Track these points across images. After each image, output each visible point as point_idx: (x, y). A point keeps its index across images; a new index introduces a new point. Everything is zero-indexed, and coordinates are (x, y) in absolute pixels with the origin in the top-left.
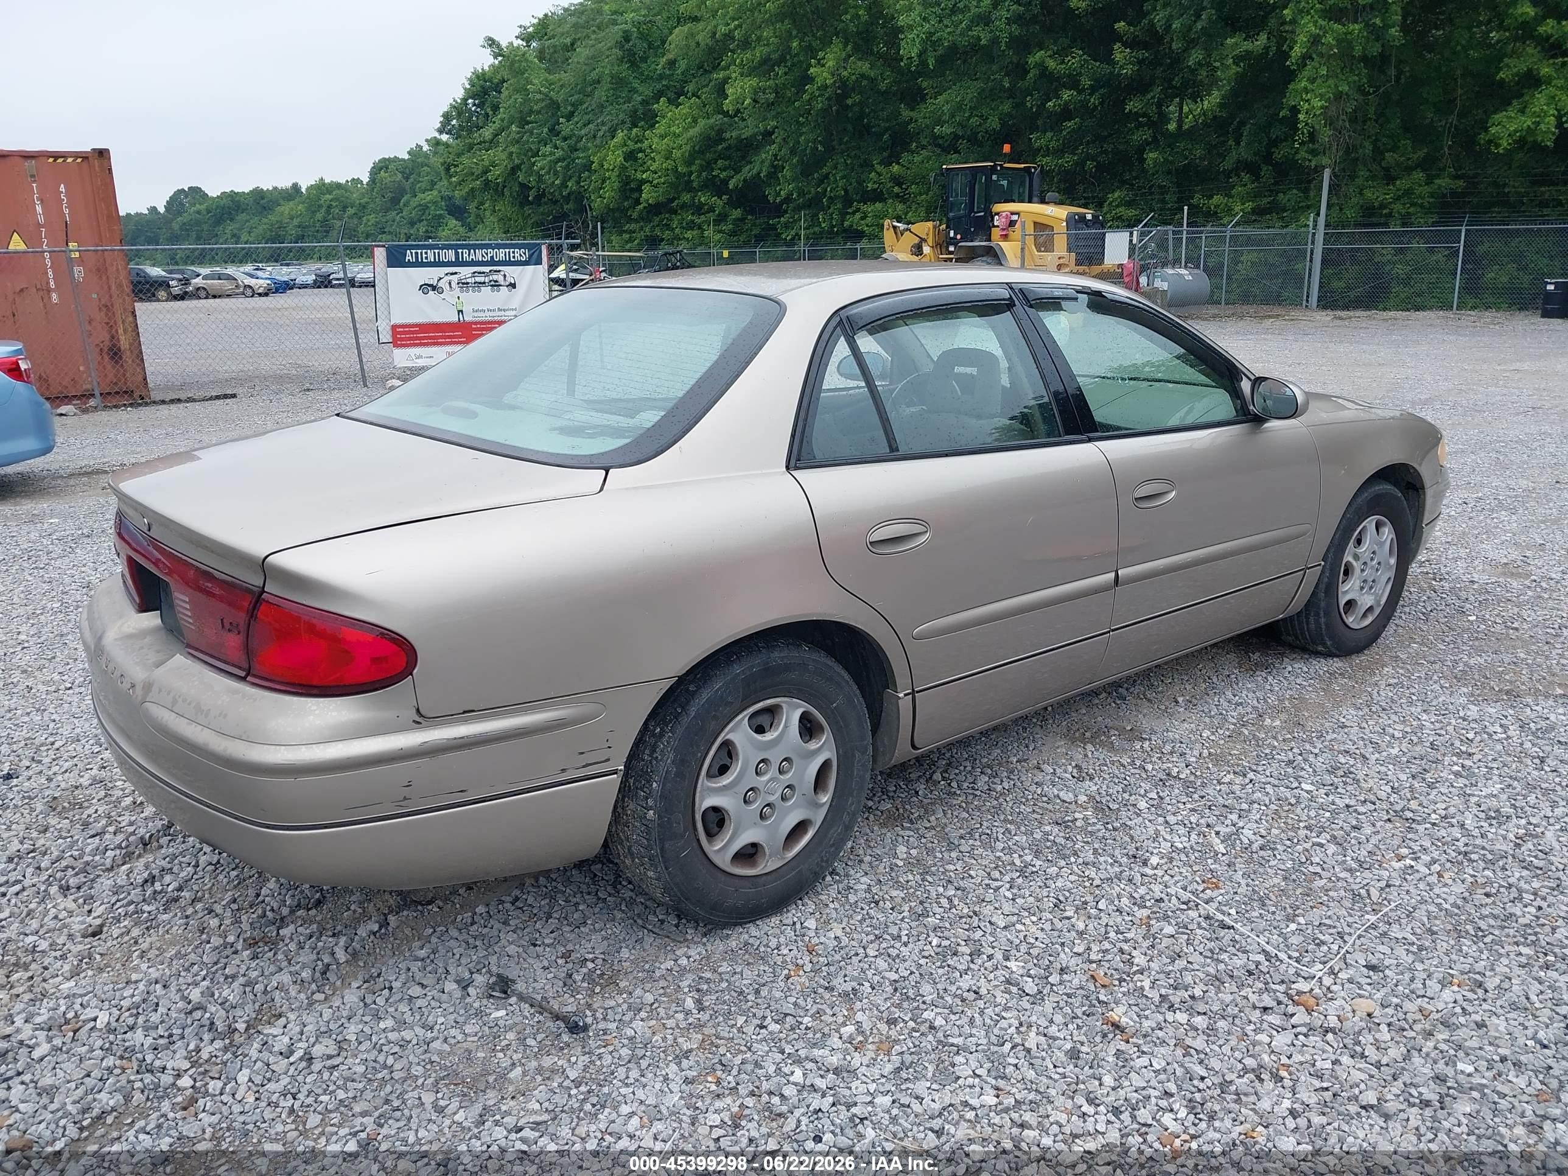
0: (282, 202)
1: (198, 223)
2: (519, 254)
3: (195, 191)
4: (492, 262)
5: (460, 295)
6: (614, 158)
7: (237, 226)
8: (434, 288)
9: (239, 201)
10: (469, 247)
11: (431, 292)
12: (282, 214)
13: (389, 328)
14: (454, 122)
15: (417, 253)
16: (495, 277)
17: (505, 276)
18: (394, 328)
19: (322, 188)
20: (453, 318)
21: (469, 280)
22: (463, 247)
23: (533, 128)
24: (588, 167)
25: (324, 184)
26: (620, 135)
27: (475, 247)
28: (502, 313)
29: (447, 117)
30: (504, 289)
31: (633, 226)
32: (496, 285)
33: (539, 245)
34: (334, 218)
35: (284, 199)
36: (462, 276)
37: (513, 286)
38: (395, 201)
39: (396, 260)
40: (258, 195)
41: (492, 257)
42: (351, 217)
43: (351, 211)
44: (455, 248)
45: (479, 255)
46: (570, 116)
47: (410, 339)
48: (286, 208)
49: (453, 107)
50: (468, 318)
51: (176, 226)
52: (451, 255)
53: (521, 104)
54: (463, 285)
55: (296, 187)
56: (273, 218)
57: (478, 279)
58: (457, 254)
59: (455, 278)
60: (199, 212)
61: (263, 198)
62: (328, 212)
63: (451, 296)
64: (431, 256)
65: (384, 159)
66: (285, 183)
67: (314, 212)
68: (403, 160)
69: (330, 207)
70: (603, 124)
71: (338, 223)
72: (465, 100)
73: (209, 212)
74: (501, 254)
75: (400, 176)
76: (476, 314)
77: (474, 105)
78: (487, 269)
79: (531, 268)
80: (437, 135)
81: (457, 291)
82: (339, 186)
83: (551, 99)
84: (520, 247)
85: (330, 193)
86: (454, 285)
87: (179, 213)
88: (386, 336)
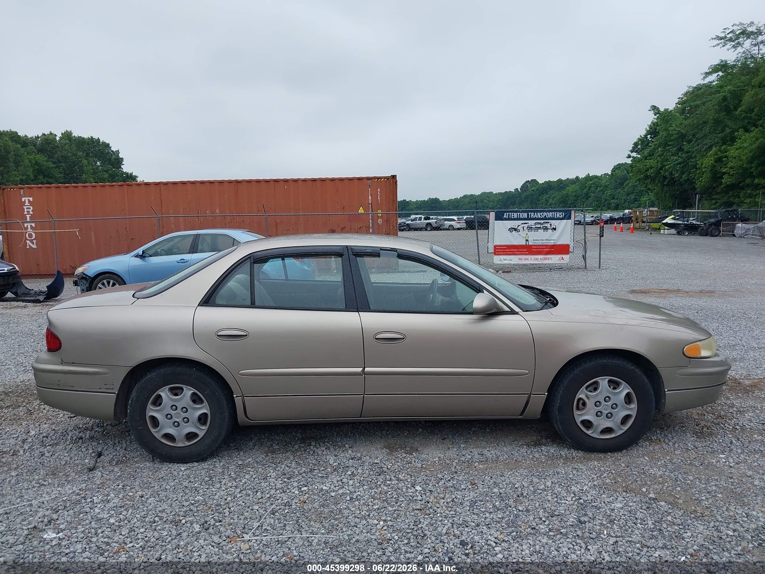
0: (570, 185)
1: (532, 195)
2: (558, 215)
3: (534, 181)
4: (545, 218)
5: (528, 233)
6: (708, 161)
7: (548, 196)
8: (515, 230)
9: (551, 185)
10: (534, 212)
11: (514, 232)
12: (568, 190)
13: (493, 247)
14: (639, 147)
15: (509, 214)
16: (546, 225)
17: (551, 225)
18: (495, 246)
19: (588, 178)
20: (524, 243)
21: (533, 226)
22: (531, 211)
23: (670, 148)
24: (695, 167)
25: (589, 177)
26: (714, 149)
27: (537, 211)
28: (548, 241)
29: (636, 144)
30: (550, 231)
31: (717, 197)
32: (546, 229)
33: (571, 210)
34: (591, 192)
35: (571, 183)
36: (529, 224)
37: (555, 229)
38: (621, 184)
39: (499, 217)
40: (560, 181)
41: (545, 216)
42: (600, 191)
43: (599, 189)
44: (527, 212)
45: (539, 215)
46: (689, 142)
47: (502, 252)
48: (570, 189)
49: (639, 139)
50: (531, 243)
51: (523, 196)
52: (525, 215)
53: (666, 137)
54: (530, 228)
55: (577, 178)
56: (564, 192)
57: (537, 226)
58: (528, 215)
59: (526, 225)
60: (533, 190)
61: (561, 184)
62: (589, 189)
63: (523, 233)
64: (516, 215)
65: (619, 164)
66: (572, 176)
67: (583, 189)
68: (629, 164)
69: (590, 187)
70: (706, 145)
71: (592, 195)
72: (646, 136)
73: (537, 190)
74: (550, 215)
75: (625, 172)
76: (534, 242)
77: (651, 137)
78: (542, 221)
79: (564, 221)
80: (630, 153)
81: (526, 232)
82: (596, 177)
83: (682, 133)
84: (560, 211)
85: (591, 180)
86: (525, 228)
87: (525, 191)
88: (491, 250)
